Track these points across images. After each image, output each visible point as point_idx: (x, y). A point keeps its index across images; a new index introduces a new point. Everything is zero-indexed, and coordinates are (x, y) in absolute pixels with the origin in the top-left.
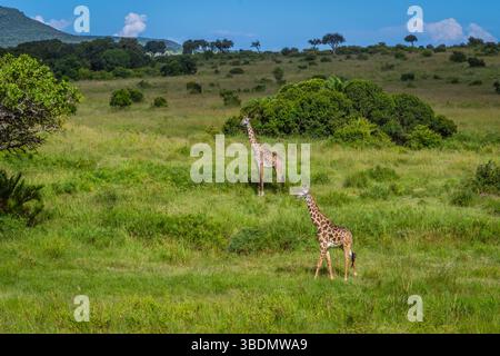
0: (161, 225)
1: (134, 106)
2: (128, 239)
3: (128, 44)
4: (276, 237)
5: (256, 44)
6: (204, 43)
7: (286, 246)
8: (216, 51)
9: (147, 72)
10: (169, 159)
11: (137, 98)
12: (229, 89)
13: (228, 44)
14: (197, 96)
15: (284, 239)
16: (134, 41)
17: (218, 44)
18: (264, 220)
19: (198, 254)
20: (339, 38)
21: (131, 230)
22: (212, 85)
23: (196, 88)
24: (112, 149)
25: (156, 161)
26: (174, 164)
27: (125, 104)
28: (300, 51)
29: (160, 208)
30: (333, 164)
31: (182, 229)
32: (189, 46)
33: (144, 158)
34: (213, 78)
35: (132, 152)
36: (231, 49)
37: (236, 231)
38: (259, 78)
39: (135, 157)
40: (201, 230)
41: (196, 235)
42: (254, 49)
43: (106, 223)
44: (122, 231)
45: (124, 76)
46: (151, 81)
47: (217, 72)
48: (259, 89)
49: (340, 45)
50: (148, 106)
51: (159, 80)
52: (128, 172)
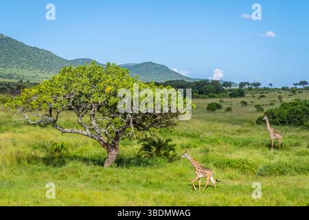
0: (228, 163)
1: (217, 110)
2: (214, 168)
3: (215, 83)
4: (277, 169)
5: (271, 85)
6: (249, 84)
7: (282, 173)
8: (254, 87)
9: (223, 96)
10: (232, 134)
11: (219, 107)
12: (259, 104)
13: (258, 84)
14: (245, 107)
15: (281, 170)
16: (217, 82)
17: (254, 84)
18: (273, 162)
19: (244, 176)
20: (306, 83)
21: (215, 165)
22: (252, 102)
23: (245, 103)
24: (208, 129)
25: (226, 135)
26: (234, 136)
27: (213, 110)
28: (290, 88)
29: (228, 156)
30: (303, 138)
31: (237, 165)
32: (242, 85)
33: (221, 134)
34: (252, 99)
35: (217, 131)
36: (260, 87)
37: (261, 166)
38: (272, 100)
39: (218, 133)
40: (246, 166)
41: (244, 168)
42: (270, 87)
43: (204, 162)
44: (211, 165)
45: (213, 97)
46: (225, 100)
47: (254, 96)
48: (271, 104)
49: (306, 86)
50: (223, 111)
51: (229, 100)
52: (214, 140)
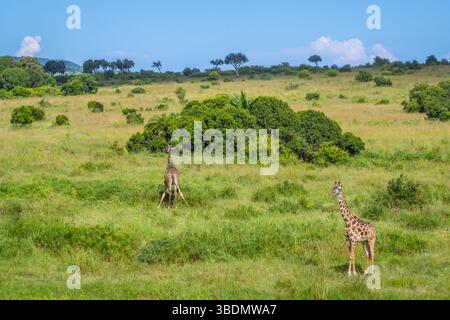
0: (69, 236)
1: (35, 124)
2: (36, 250)
3: (25, 63)
4: (185, 249)
5: (158, 64)
6: (104, 64)
7: (195, 257)
8: (117, 71)
9: (48, 91)
10: (73, 174)
11: (38, 116)
12: (131, 107)
13: (128, 64)
14: (99, 115)
15: (193, 251)
16: (34, 60)
17: (119, 64)
18: (171, 233)
19: (106, 264)
20: (243, 58)
21: (38, 241)
22: (113, 104)
23: (99, 107)
24: (16, 164)
25: (60, 177)
26: (78, 179)
27: (26, 122)
28: (202, 71)
29: (67, 220)
30: (240, 179)
31: (89, 240)
32: (89, 66)
33: (48, 174)
34: (115, 98)
35: (36, 167)
36: (132, 70)
37: (144, 243)
38: (161, 97)
39: (39, 173)
40: (109, 241)
41: (105, 247)
42: (156, 70)
43: (13, 234)
44: (29, 241)
45: (24, 95)
46: (51, 100)
47: (118, 91)
48: (161, 107)
49: (244, 65)
50: (50, 124)
51: (60, 100)
52: (31, 187)
